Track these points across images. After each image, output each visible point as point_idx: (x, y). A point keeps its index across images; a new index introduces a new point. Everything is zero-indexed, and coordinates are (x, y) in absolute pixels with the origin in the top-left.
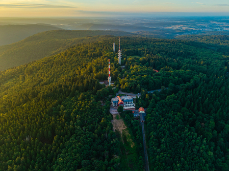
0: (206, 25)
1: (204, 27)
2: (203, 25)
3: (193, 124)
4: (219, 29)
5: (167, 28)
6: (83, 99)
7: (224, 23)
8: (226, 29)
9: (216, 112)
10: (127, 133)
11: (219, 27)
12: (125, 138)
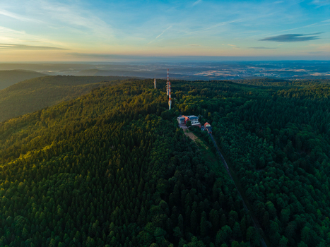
0: (244, 71)
1: (242, 73)
2: (240, 71)
3: (253, 131)
4: (259, 74)
5: (197, 74)
6: (150, 119)
7: (263, 69)
8: (267, 75)
9: (270, 123)
10: (200, 141)
11: (258, 72)
12: (199, 144)
